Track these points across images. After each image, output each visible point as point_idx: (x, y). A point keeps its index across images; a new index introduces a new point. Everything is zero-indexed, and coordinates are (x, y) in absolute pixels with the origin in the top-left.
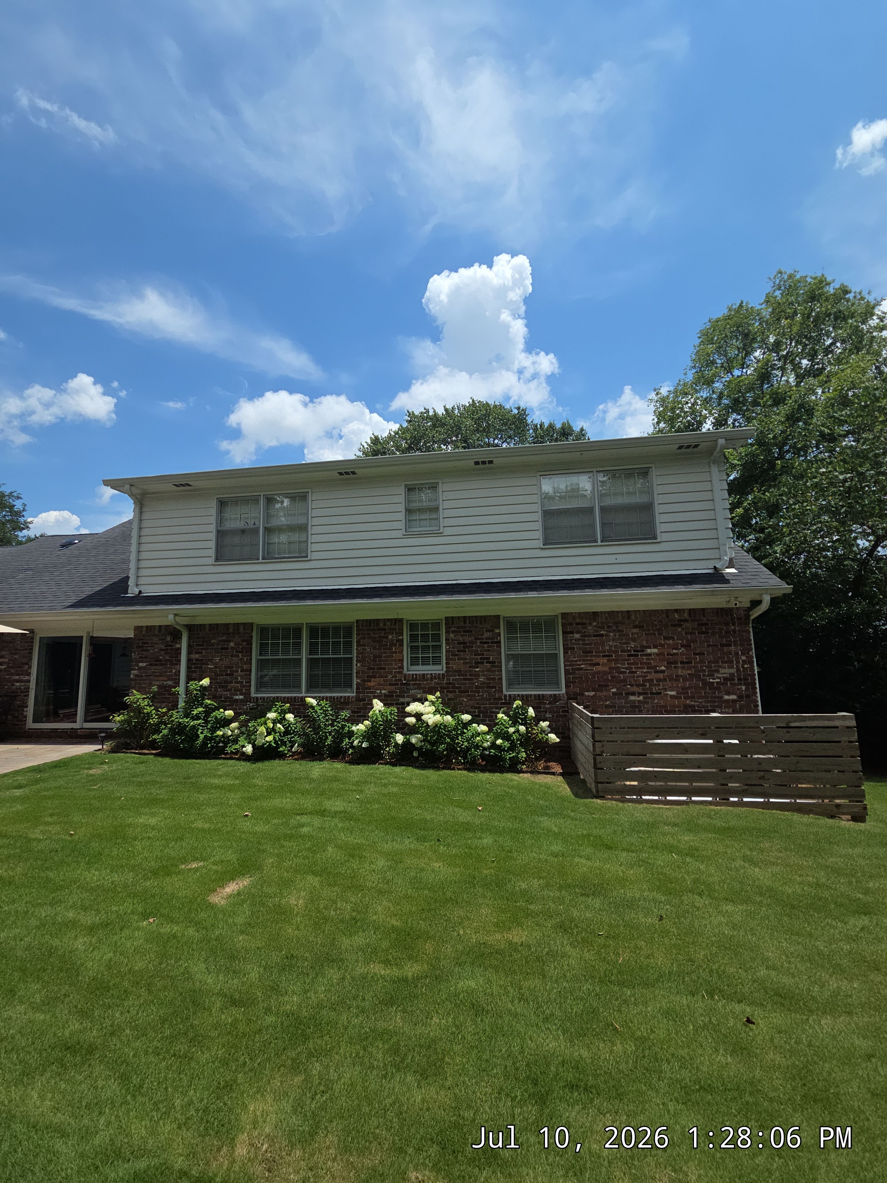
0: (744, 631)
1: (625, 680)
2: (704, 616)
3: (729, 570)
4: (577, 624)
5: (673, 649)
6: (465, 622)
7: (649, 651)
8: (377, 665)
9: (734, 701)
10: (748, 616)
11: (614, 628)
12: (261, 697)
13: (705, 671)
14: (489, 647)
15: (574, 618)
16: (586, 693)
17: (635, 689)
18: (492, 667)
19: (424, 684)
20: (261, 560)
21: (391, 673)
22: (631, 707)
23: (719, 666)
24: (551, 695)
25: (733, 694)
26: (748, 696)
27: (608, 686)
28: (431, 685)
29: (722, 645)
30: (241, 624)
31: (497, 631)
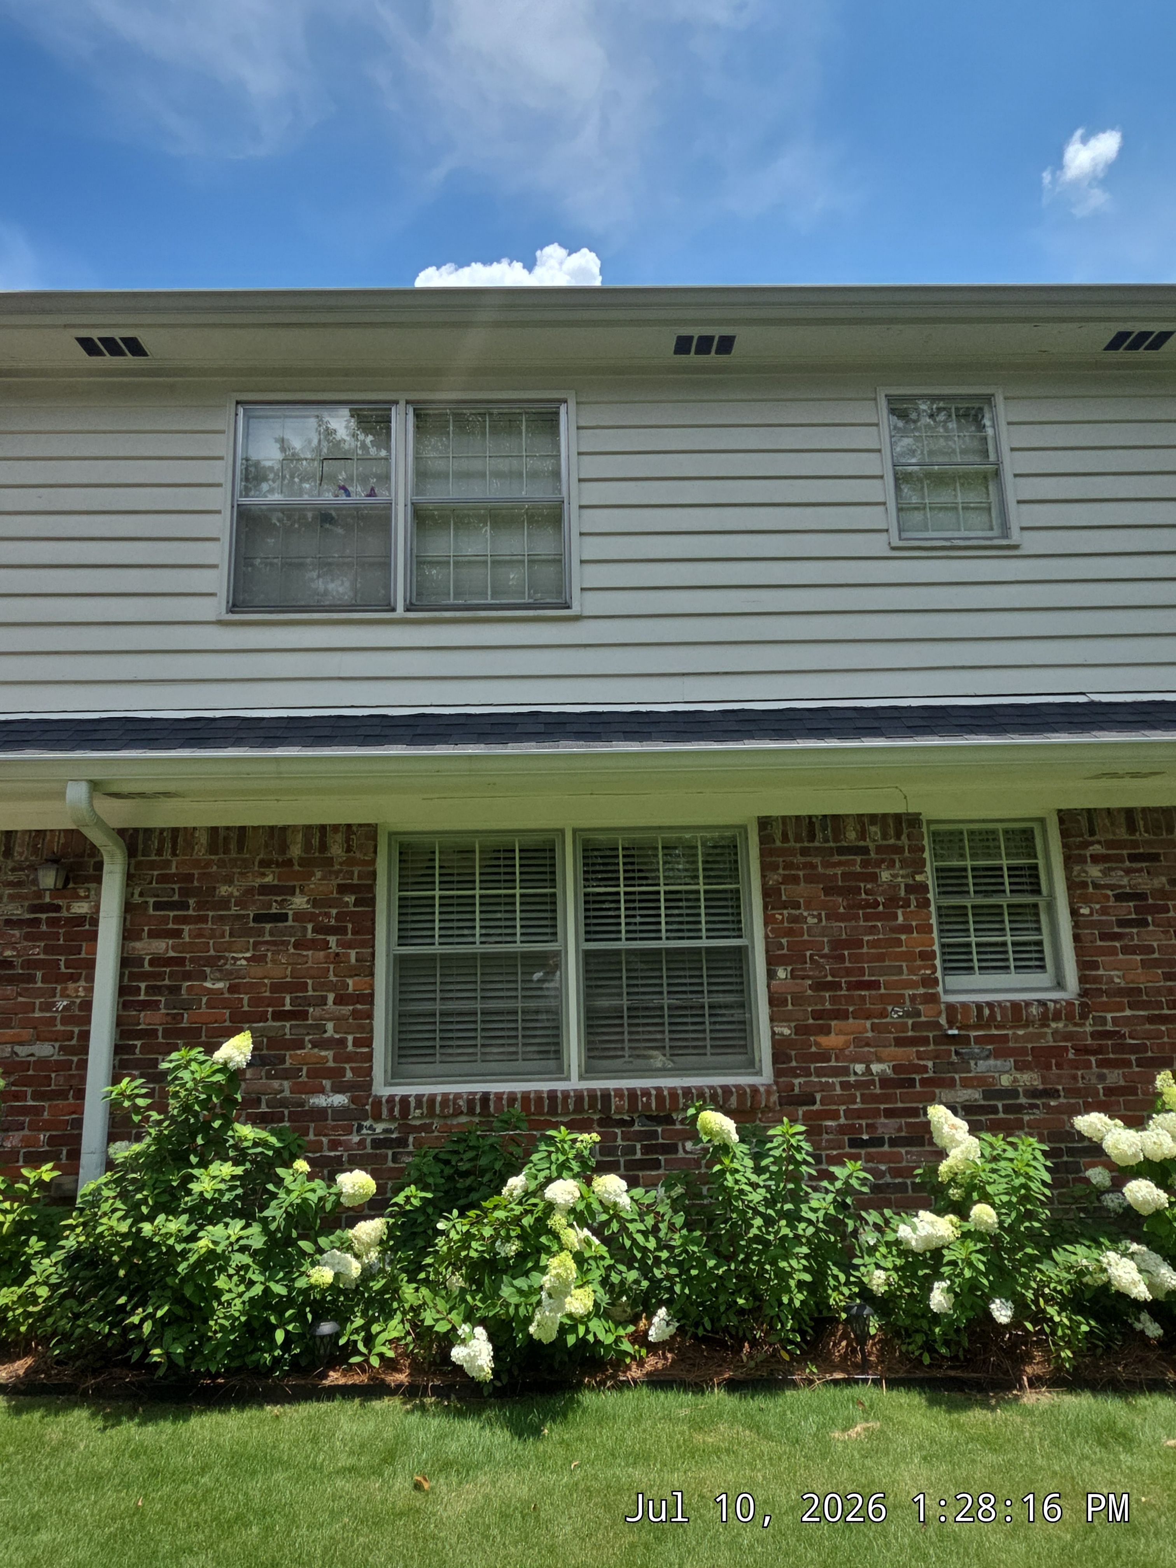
6: (1132, 828)
8: (848, 972)
12: (419, 1098)
19: (1017, 1038)
20: (400, 612)
21: (898, 1000)
28: (1043, 1043)
30: (336, 828)
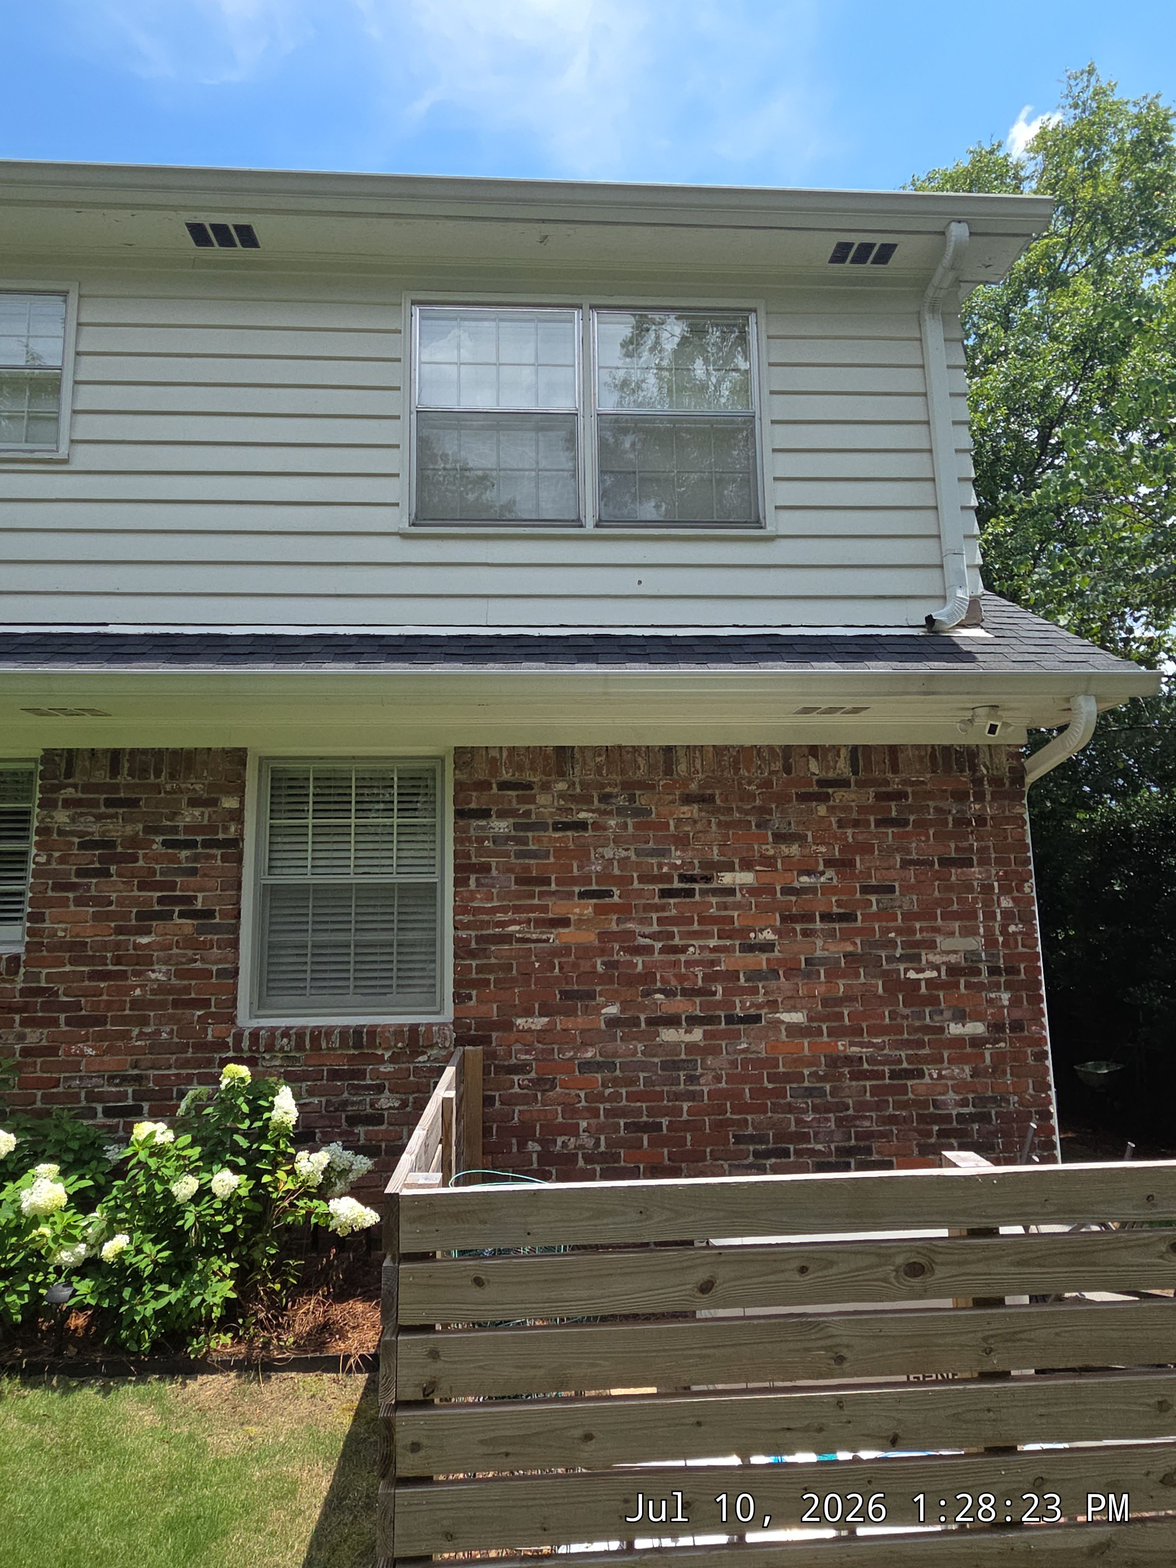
0: (1008, 820)
1: (648, 977)
2: (895, 770)
3: (965, 632)
4: (504, 786)
5: (801, 873)
6: (115, 770)
7: (727, 879)
9: (976, 1042)
10: (1018, 775)
11: (621, 801)
13: (893, 944)
14: (196, 858)
15: (493, 763)
16: (520, 1021)
17: (680, 1006)
18: (200, 930)
22: (665, 1066)
23: (936, 930)
24: (398, 1031)
25: (977, 1017)
26: (1017, 1026)
27: (591, 995)
29: (946, 862)
31: (230, 803)
